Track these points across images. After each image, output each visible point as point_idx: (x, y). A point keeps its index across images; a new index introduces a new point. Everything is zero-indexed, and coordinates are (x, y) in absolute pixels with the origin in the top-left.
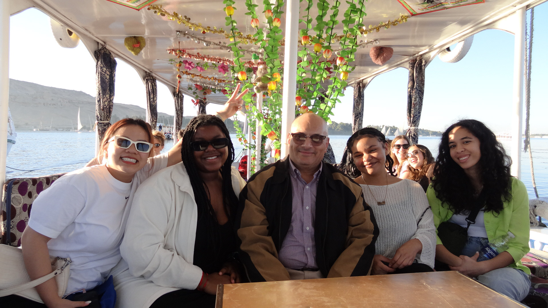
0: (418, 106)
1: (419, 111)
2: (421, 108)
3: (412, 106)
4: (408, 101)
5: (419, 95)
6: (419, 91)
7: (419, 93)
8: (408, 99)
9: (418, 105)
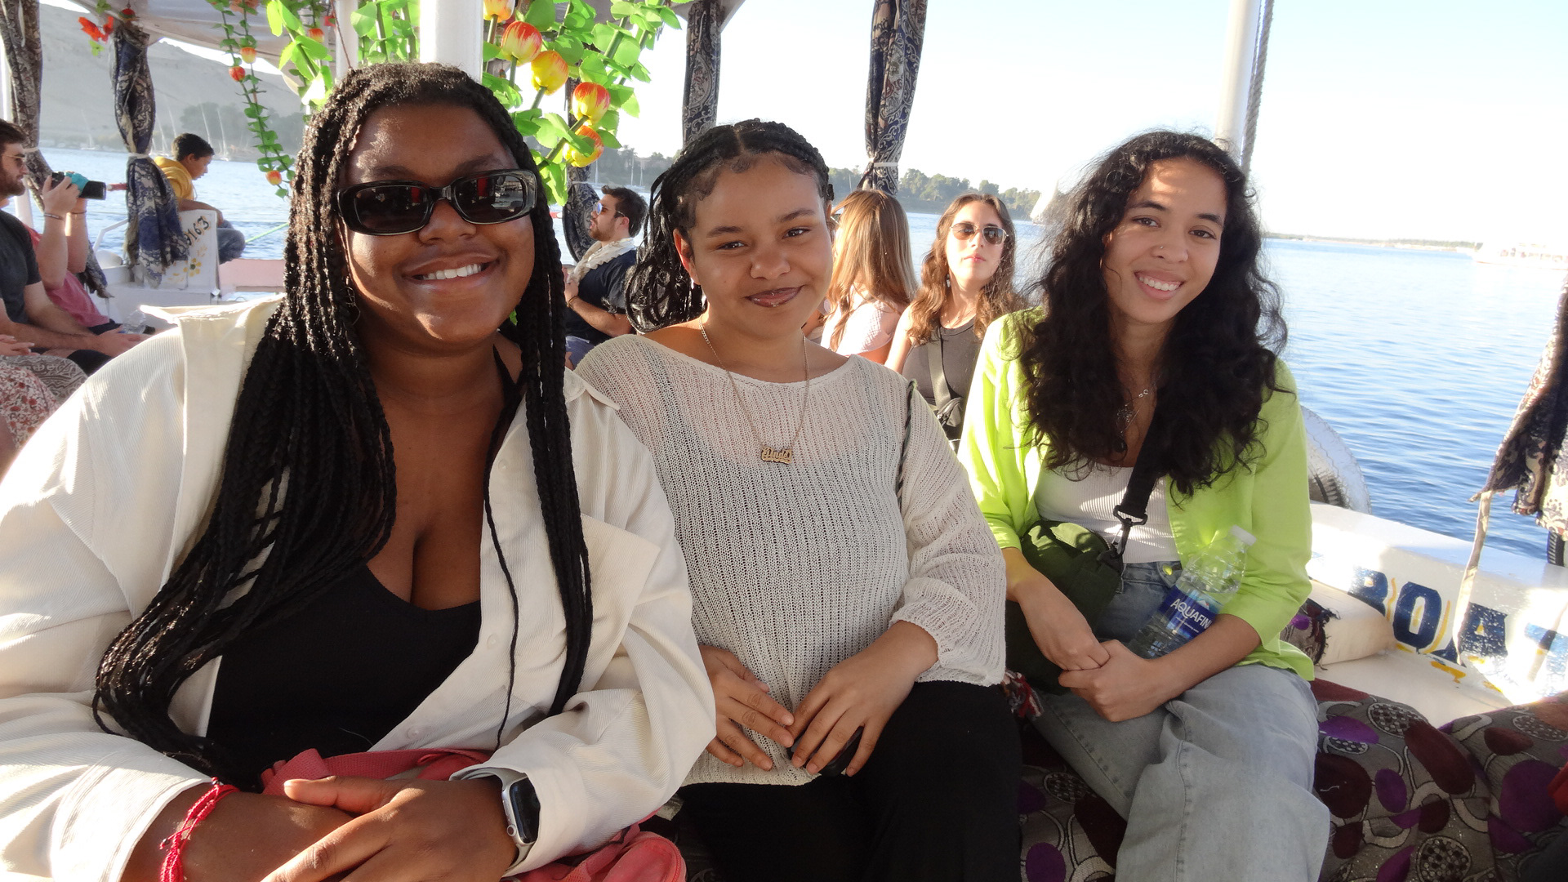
0: (901, 92)
1: (904, 109)
2: (909, 100)
3: (884, 91)
4: (871, 73)
5: (906, 54)
6: (907, 42)
7: (907, 48)
8: (872, 65)
9: (901, 88)
